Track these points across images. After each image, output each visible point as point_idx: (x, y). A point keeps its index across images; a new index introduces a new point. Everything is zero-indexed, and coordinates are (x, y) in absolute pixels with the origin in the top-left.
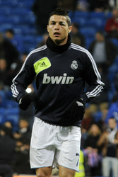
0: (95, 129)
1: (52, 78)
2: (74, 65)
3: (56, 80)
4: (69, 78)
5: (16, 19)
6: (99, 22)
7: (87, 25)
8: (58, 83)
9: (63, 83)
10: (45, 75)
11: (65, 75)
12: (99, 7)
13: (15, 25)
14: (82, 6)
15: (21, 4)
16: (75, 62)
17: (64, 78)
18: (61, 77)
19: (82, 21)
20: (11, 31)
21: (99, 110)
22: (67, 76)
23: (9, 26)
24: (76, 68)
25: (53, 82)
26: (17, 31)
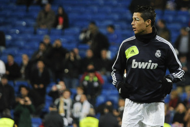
0: (181, 107)
1: (140, 63)
2: (158, 54)
3: (143, 65)
4: (153, 64)
5: (116, 16)
6: (184, 19)
7: (174, 21)
8: (144, 67)
9: (148, 68)
10: (134, 61)
11: (150, 61)
12: (184, 6)
13: (115, 21)
14: (170, 6)
15: (120, 4)
16: (159, 51)
17: (149, 64)
18: (147, 63)
19: (171, 18)
20: (112, 27)
21: (184, 91)
22: (152, 63)
23: (110, 22)
24: (159, 56)
25: (140, 67)
26: (117, 26)
